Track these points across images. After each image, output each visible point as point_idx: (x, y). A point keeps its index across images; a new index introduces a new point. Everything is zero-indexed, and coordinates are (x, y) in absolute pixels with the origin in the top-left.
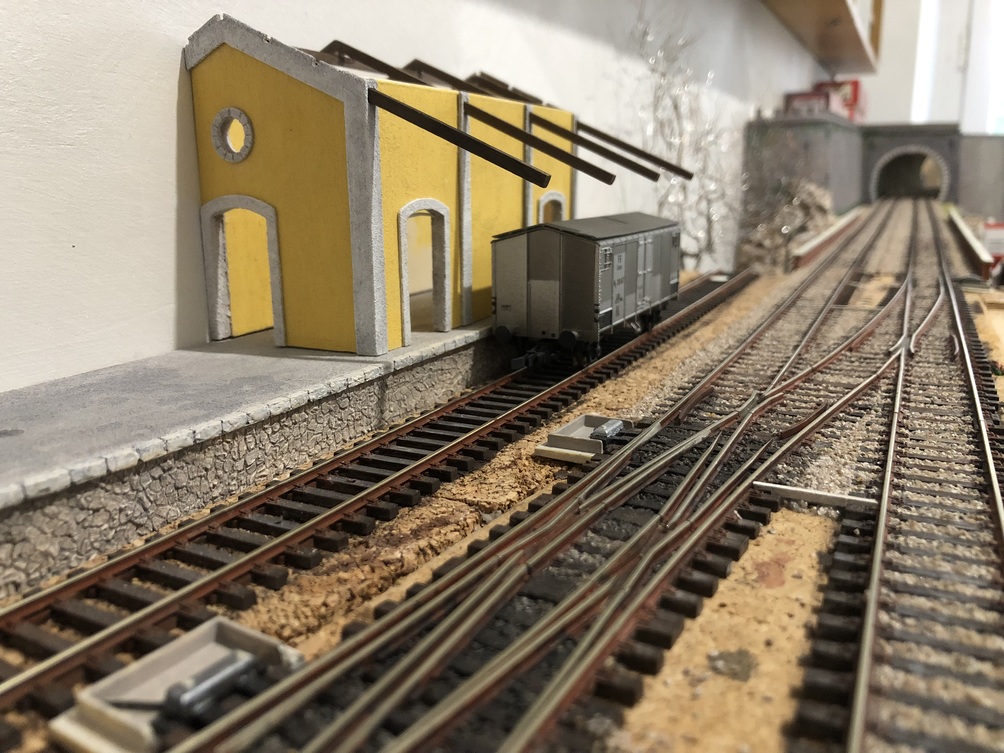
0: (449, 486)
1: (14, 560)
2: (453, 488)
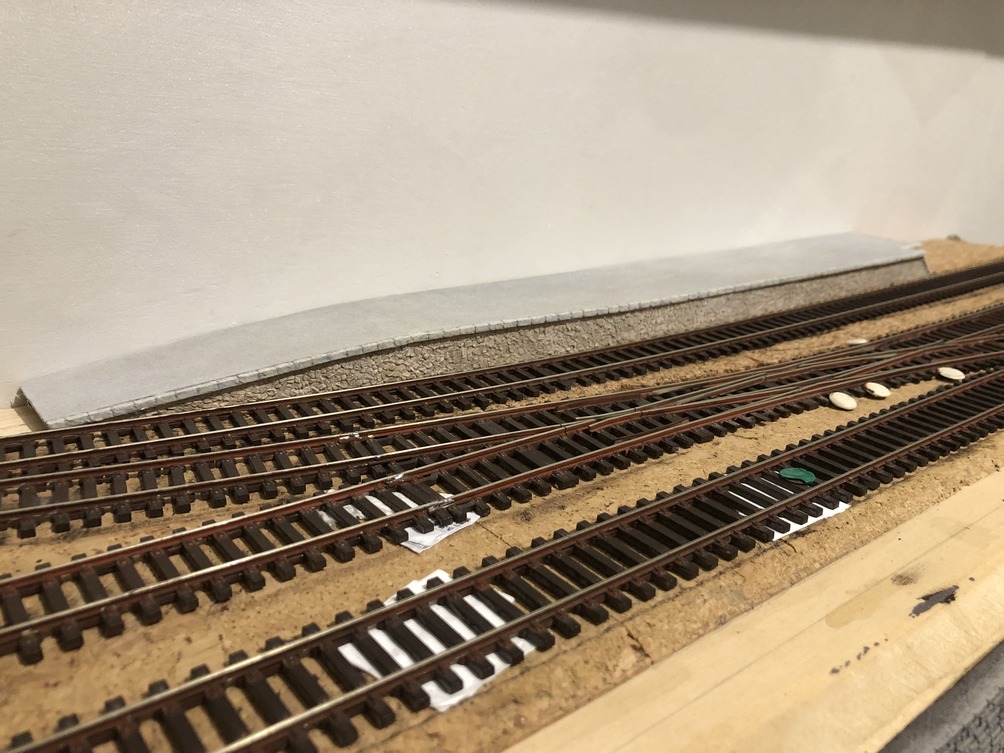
0: (747, 351)
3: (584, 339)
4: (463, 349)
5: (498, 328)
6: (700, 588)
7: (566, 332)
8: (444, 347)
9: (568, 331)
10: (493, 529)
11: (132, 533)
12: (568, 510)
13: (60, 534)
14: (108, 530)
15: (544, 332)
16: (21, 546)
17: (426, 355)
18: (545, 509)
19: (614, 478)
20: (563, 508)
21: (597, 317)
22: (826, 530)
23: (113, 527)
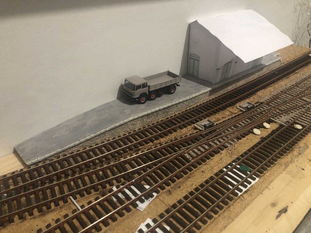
0: (228, 108)
2: (228, 109)
4: (144, 119)
5: (154, 112)
6: (219, 218)
8: (139, 120)
9: (175, 107)
10: (161, 199)
11: (61, 211)
12: (181, 188)
13: (41, 213)
14: (54, 210)
15: (168, 109)
16: (31, 219)
18: (175, 188)
19: (193, 173)
20: (180, 187)
22: (253, 190)
23: (55, 209)
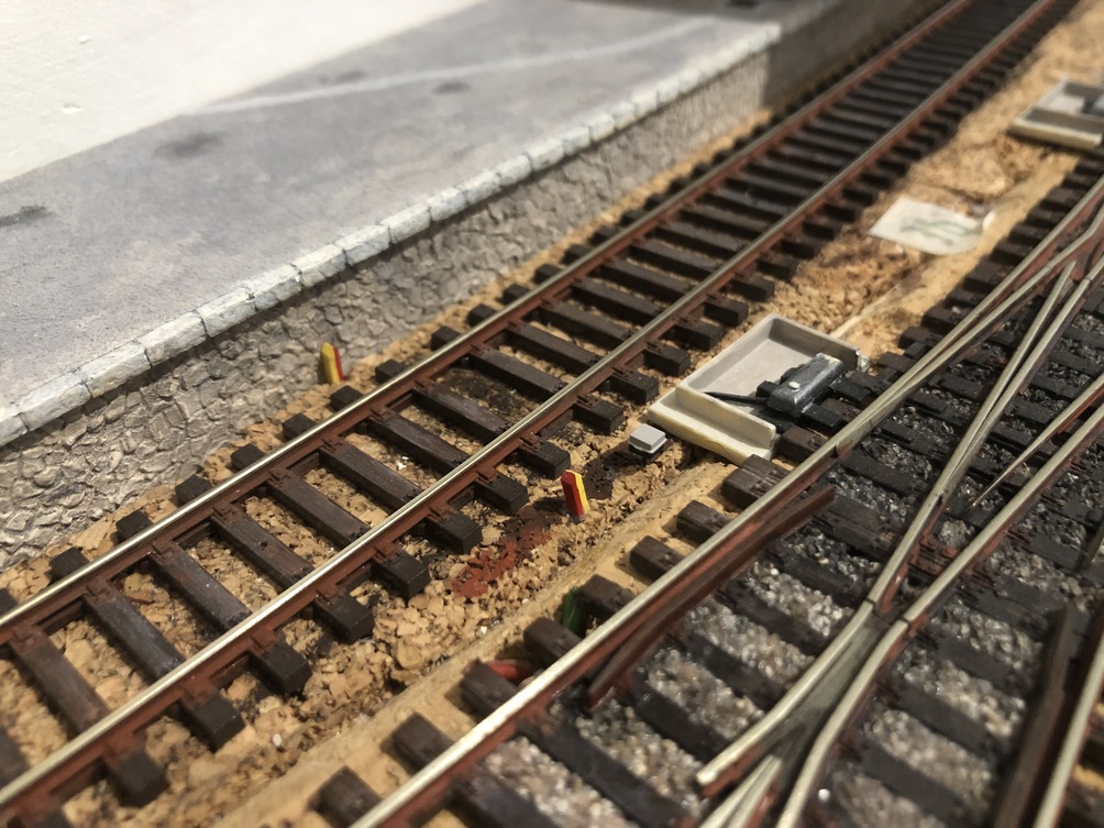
0: (918, 168)
1: (516, 235)
2: (923, 171)
3: (538, 229)
4: (181, 399)
5: (283, 295)
7: (490, 229)
8: (108, 422)
9: (496, 222)
15: (432, 250)
17: (47, 473)
21: (567, 159)
